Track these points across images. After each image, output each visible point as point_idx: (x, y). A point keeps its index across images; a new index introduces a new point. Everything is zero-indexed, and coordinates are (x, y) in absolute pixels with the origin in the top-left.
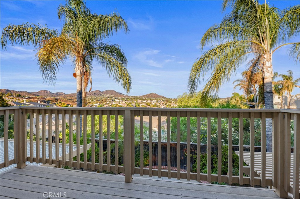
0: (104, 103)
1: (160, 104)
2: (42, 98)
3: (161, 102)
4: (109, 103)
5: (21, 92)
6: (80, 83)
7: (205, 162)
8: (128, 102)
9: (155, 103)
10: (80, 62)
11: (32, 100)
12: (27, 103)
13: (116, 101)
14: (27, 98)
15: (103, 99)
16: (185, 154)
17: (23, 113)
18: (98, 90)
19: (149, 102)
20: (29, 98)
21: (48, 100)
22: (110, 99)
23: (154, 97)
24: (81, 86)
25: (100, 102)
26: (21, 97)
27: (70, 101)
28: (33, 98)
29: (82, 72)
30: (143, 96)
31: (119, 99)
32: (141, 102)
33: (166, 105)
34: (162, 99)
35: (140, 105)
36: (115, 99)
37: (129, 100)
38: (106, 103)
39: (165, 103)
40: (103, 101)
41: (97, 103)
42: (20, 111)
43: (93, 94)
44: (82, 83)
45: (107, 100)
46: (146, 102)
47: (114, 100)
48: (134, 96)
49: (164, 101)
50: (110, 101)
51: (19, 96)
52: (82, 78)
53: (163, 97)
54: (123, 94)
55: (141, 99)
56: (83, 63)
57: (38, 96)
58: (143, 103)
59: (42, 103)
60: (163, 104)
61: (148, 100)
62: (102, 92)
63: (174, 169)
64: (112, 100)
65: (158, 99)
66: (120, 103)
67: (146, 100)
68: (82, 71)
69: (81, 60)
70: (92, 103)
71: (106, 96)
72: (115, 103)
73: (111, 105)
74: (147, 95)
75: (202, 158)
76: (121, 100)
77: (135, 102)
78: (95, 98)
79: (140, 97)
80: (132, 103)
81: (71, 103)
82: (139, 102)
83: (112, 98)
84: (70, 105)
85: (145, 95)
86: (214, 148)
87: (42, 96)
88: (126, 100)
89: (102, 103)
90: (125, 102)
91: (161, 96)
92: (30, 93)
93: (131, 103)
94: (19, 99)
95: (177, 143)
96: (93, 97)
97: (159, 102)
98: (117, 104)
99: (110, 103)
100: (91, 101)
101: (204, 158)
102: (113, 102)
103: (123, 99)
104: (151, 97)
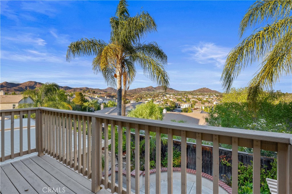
0: (156, 98)
1: (212, 99)
2: (109, 94)
3: (213, 97)
4: (160, 98)
5: (95, 89)
6: (120, 83)
7: (248, 176)
8: (179, 97)
9: (207, 98)
10: (120, 64)
11: (102, 95)
12: (98, 98)
13: (167, 96)
14: (99, 94)
15: (155, 94)
16: (221, 161)
17: (41, 113)
18: (151, 86)
19: (201, 97)
20: (100, 94)
21: (112, 95)
22: (161, 95)
23: (205, 92)
24: (120, 85)
25: (153, 97)
26: (95, 93)
27: (129, 96)
28: (103, 94)
29: (121, 73)
30: (194, 91)
31: (170, 94)
32: (191, 97)
33: (219, 100)
34: (215, 94)
35: (191, 100)
36: (166, 94)
37: (180, 95)
38: (157, 98)
39: (219, 98)
40: (155, 96)
41: (150, 98)
42: (39, 111)
43: (147, 90)
44: (121, 82)
45: (159, 95)
46: (197, 97)
47: (165, 96)
48: (185, 91)
49: (217, 96)
50: (161, 96)
51: (94, 92)
52: (121, 78)
53: (216, 92)
54: (174, 89)
55: (192, 94)
56: (121, 64)
57: (106, 92)
58: (194, 98)
59: (108, 98)
60: (216, 100)
61: (199, 95)
62: (155, 88)
63: (207, 176)
64: (164, 96)
65: (210, 94)
66: (170, 98)
67: (197, 95)
68: (120, 71)
69: (120, 62)
70: (146, 98)
71: (158, 91)
72: (166, 98)
73: (162, 99)
74: (198, 90)
75: (244, 171)
76: (172, 96)
77: (186, 97)
78: (148, 94)
79: (190, 92)
80: (183, 98)
81: (129, 98)
82: (190, 97)
83: (164, 93)
84: (128, 99)
85: (196, 90)
86: (263, 161)
87: (109, 92)
88: (176, 95)
89: (154, 98)
90: (176, 98)
91: (213, 91)
92: (101, 90)
93: (181, 98)
94: (94, 95)
95: (212, 147)
96: (147, 92)
97: (212, 97)
98: (168, 99)
99: (162, 98)
100: (145, 96)
101: (246, 171)
102: (164, 97)
103: (174, 94)
104: (202, 92)
